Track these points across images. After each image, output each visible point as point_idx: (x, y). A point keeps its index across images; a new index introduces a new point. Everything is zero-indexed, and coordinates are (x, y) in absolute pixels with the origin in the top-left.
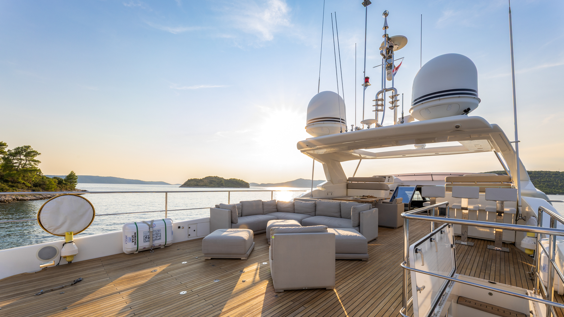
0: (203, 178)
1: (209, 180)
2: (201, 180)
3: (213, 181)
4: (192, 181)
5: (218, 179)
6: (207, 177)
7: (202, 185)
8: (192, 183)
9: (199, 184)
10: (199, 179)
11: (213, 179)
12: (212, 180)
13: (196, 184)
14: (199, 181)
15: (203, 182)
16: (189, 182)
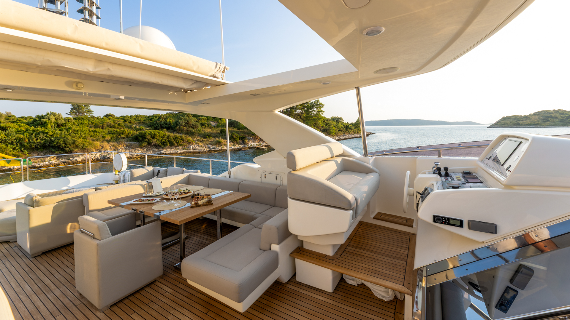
0: (530, 115)
1: (542, 116)
2: (526, 117)
3: (551, 117)
4: (508, 119)
5: (562, 114)
6: (539, 112)
7: (527, 123)
8: (509, 121)
9: (522, 123)
10: (521, 116)
11: (551, 114)
12: (549, 115)
13: (516, 123)
14: (522, 118)
15: (530, 119)
16: (503, 120)
